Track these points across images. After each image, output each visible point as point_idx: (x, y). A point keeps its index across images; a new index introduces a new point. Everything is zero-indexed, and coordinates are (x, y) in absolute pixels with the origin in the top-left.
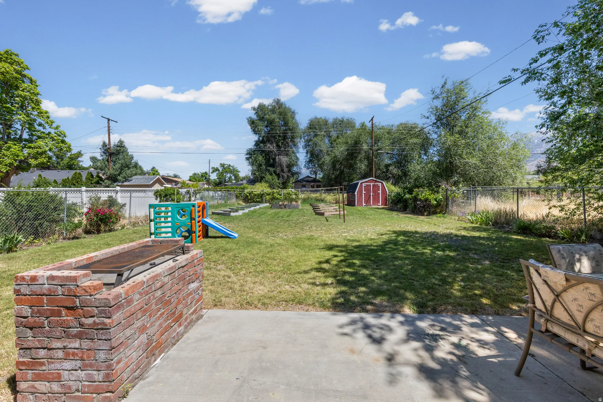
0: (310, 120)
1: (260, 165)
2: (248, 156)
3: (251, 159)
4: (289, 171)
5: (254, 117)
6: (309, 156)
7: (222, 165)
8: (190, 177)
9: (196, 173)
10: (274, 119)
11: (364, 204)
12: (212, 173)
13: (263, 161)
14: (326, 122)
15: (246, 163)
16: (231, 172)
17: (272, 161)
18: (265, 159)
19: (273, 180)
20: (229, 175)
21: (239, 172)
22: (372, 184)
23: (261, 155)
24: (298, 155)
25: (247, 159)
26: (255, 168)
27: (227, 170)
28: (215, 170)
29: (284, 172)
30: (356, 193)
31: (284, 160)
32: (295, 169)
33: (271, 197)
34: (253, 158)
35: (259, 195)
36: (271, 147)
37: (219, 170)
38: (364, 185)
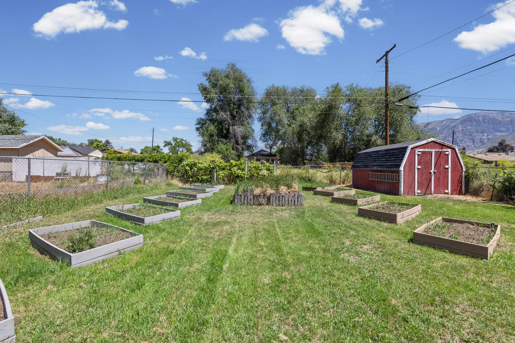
0: (267, 90)
1: (211, 136)
2: (198, 126)
3: (201, 130)
4: (244, 143)
5: (207, 84)
6: (265, 127)
7: (175, 139)
8: (142, 150)
9: (148, 146)
10: (228, 85)
11: (417, 191)
12: (164, 146)
13: (215, 131)
14: (285, 92)
15: (196, 133)
16: (184, 146)
17: (225, 131)
18: (217, 130)
19: (227, 150)
20: (181, 149)
21: (191, 146)
22: (433, 151)
23: (213, 124)
24: (253, 127)
25: (197, 129)
26: (206, 138)
27: (180, 144)
28: (167, 144)
29: (238, 144)
30: (402, 168)
31: (238, 130)
32: (250, 142)
33: (226, 172)
34: (203, 128)
35: (206, 169)
36: (224, 115)
37: (172, 144)
38: (418, 151)
